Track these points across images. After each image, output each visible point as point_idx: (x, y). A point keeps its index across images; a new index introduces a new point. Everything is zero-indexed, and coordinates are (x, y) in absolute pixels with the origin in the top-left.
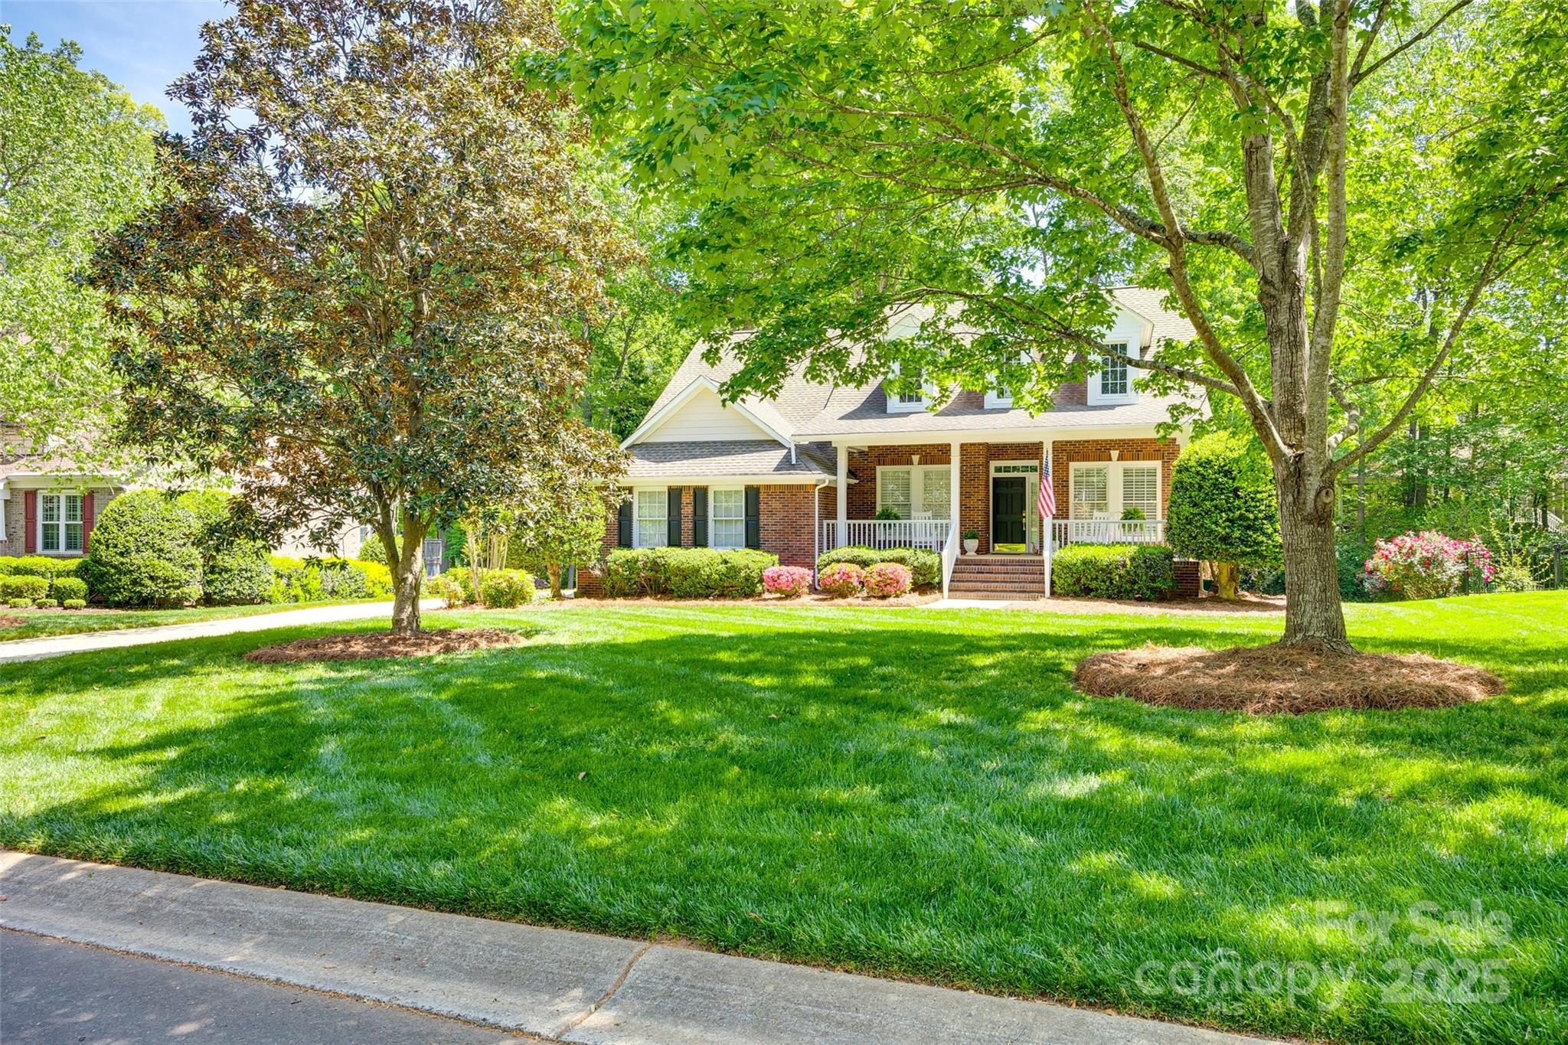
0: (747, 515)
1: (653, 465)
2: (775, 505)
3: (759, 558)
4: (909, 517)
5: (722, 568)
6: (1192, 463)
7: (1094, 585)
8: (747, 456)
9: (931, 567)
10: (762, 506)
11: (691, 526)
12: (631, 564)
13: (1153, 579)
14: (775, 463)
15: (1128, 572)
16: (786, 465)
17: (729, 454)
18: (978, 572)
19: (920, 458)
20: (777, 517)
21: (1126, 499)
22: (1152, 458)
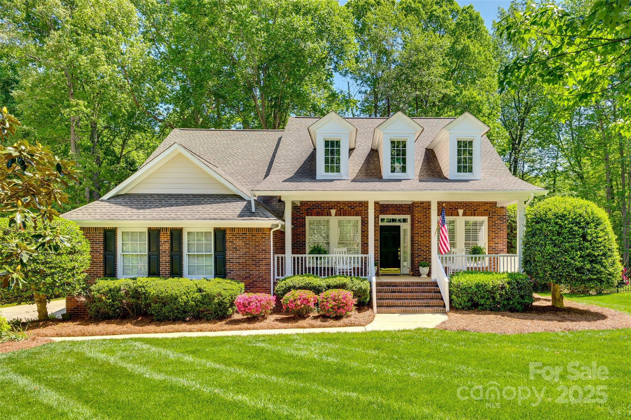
1: (135, 211)
2: (239, 243)
3: (228, 286)
4: (330, 252)
5: (197, 295)
8: (215, 206)
9: (365, 291)
10: (228, 244)
11: (168, 259)
12: (113, 293)
14: (238, 211)
15: (506, 292)
16: (247, 213)
17: (200, 203)
18: (392, 292)
19: (336, 212)
20: (240, 253)
21: (466, 240)
22: (482, 215)
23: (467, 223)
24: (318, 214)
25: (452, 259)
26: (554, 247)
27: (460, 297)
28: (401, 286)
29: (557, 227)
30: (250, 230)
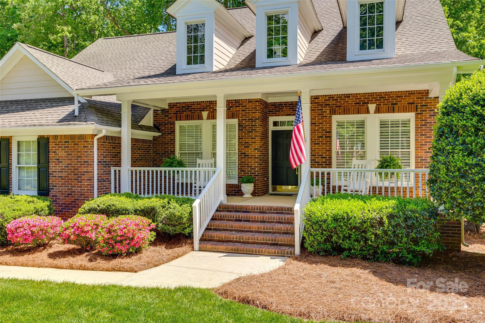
0: (39, 162)
2: (62, 153)
4: (194, 164)
6: (465, 100)
7: (346, 244)
8: (46, 111)
10: (52, 155)
13: (416, 242)
15: (385, 232)
16: (70, 118)
18: (236, 220)
19: (209, 114)
20: (63, 165)
21: (381, 148)
22: (405, 110)
23: (383, 124)
24: (188, 118)
25: (348, 174)
26: (468, 155)
27: (311, 235)
28: (253, 212)
29: (475, 119)
30: (73, 137)
